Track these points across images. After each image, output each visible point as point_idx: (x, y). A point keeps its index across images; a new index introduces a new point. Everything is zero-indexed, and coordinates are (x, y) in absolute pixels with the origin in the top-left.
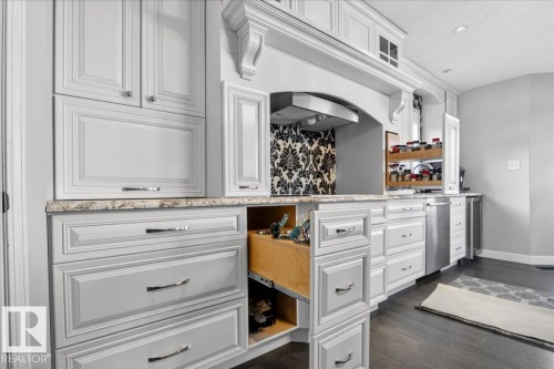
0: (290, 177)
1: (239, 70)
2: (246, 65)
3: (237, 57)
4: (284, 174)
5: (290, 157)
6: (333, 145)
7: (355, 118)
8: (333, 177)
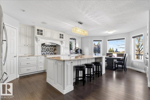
0: (48, 52)
1: (37, 42)
2: (38, 41)
3: (37, 41)
4: (47, 52)
5: (48, 49)
6: (56, 47)
7: (56, 45)
8: (56, 52)
